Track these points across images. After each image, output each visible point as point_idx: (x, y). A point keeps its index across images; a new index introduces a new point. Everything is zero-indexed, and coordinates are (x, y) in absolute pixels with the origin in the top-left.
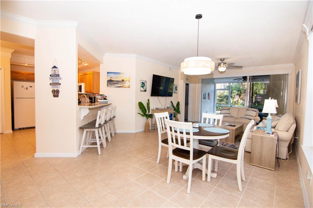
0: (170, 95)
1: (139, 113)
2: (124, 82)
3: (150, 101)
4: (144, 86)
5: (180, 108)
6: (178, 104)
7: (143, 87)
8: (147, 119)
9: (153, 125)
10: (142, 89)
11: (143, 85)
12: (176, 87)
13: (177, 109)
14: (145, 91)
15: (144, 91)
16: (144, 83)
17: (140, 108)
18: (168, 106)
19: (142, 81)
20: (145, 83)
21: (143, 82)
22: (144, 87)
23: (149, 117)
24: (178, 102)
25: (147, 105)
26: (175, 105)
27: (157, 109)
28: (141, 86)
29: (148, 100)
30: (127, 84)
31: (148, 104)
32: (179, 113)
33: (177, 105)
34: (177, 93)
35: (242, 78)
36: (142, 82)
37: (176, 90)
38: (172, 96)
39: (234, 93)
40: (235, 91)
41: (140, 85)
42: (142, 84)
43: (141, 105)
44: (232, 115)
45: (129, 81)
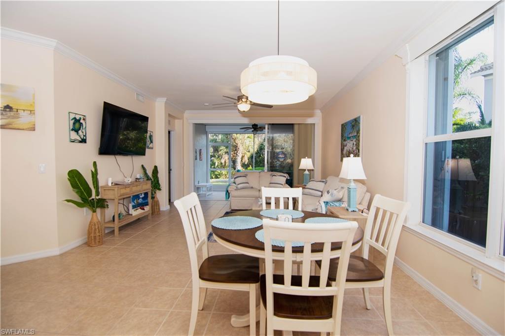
0: (142, 153)
1: (68, 201)
2: (12, 113)
3: (98, 167)
4: (80, 129)
5: (159, 179)
6: (155, 171)
7: (77, 131)
8: (94, 211)
9: (109, 222)
10: (74, 136)
11: (77, 125)
12: (151, 137)
13: (154, 180)
14: (84, 141)
15: (80, 142)
16: (79, 120)
17: (74, 186)
18: (139, 177)
19: (72, 116)
20: (82, 121)
21: (78, 118)
22: (80, 132)
23: (97, 207)
24: (156, 167)
25: (93, 177)
26: (150, 173)
27: (117, 184)
28: (71, 127)
29: (95, 163)
30: (24, 119)
31: (95, 175)
32: (160, 190)
33: (153, 173)
34: (152, 148)
35: (251, 127)
36: (75, 118)
37: (151, 142)
38: (144, 154)
39: (221, 150)
40: (222, 148)
41: (67, 124)
42: (74, 124)
43: (75, 178)
44: (251, 185)
45: (32, 112)
